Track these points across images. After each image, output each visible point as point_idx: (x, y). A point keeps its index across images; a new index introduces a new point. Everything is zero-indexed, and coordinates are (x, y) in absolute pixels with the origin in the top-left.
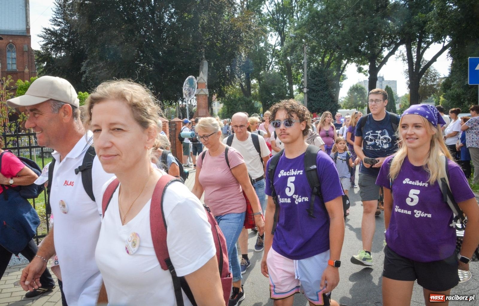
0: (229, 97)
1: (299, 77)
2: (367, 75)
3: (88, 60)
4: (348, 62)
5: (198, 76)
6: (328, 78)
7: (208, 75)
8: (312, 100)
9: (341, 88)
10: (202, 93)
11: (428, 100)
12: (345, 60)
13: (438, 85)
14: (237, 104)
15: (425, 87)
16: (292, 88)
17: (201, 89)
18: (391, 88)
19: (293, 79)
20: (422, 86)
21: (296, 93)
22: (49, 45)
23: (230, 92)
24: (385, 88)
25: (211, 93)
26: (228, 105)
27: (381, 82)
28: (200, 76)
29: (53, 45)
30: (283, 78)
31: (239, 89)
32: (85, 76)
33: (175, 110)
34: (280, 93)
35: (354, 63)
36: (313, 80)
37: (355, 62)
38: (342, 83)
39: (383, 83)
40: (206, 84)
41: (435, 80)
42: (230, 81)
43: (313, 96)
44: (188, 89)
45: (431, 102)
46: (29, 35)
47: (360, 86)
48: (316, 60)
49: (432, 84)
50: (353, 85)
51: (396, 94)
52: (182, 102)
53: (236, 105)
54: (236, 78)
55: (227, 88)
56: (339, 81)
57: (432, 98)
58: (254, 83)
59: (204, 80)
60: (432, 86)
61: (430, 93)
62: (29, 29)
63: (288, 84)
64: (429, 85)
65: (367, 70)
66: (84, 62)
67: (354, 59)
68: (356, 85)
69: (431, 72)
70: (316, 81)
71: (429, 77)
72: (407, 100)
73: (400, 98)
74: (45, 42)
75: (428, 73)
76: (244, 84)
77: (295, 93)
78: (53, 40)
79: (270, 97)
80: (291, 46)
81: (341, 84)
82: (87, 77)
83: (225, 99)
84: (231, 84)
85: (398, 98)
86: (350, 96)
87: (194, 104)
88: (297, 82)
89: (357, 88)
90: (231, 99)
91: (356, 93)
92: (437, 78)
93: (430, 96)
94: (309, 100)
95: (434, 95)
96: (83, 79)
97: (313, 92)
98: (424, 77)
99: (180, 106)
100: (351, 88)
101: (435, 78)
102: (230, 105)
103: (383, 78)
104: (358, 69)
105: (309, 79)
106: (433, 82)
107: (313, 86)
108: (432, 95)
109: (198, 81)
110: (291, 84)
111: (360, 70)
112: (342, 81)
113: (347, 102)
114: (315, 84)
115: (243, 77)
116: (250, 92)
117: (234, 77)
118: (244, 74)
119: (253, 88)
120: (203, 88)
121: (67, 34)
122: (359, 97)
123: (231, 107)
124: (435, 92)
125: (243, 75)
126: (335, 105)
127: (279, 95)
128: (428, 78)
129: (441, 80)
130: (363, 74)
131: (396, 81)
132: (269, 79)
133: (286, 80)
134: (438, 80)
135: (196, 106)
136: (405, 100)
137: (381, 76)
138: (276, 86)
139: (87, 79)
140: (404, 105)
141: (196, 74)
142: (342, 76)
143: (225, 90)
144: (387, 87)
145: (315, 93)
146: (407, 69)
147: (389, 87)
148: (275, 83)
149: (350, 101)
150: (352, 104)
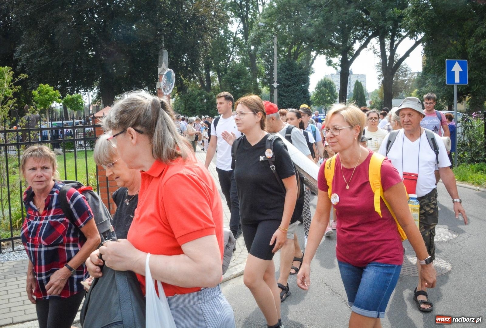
2: (336, 69)
3: (23, 45)
4: (317, 54)
9: (310, 82)
11: (399, 96)
12: (313, 51)
13: (409, 80)
18: (361, 82)
24: (355, 83)
26: (186, 100)
35: (323, 55)
36: (284, 74)
37: (324, 53)
38: (310, 77)
39: (352, 78)
41: (406, 75)
43: (284, 92)
45: (402, 98)
47: (328, 81)
48: (283, 51)
49: (403, 79)
50: (322, 79)
51: (366, 90)
56: (308, 75)
57: (403, 95)
60: (403, 81)
61: (401, 89)
64: (400, 80)
65: (336, 63)
67: (324, 50)
68: (325, 79)
69: (402, 67)
70: (287, 74)
71: (400, 71)
72: (377, 96)
73: (370, 93)
79: (235, 91)
80: (258, 35)
85: (368, 94)
86: (317, 91)
89: (326, 82)
91: (324, 88)
92: (409, 73)
93: (401, 92)
95: (405, 91)
101: (407, 73)
104: (327, 62)
106: (404, 77)
108: (403, 91)
110: (255, 78)
111: (329, 63)
112: (310, 75)
113: (315, 98)
114: (285, 79)
116: (211, 86)
122: (328, 93)
124: (406, 89)
127: (245, 89)
128: (399, 73)
129: (412, 75)
130: (332, 67)
131: (365, 75)
134: (409, 76)
136: (375, 96)
138: (242, 79)
140: (374, 101)
143: (186, 84)
144: (357, 82)
145: (286, 88)
146: (378, 63)
147: (359, 82)
148: (240, 76)
149: (317, 97)
150: (321, 100)
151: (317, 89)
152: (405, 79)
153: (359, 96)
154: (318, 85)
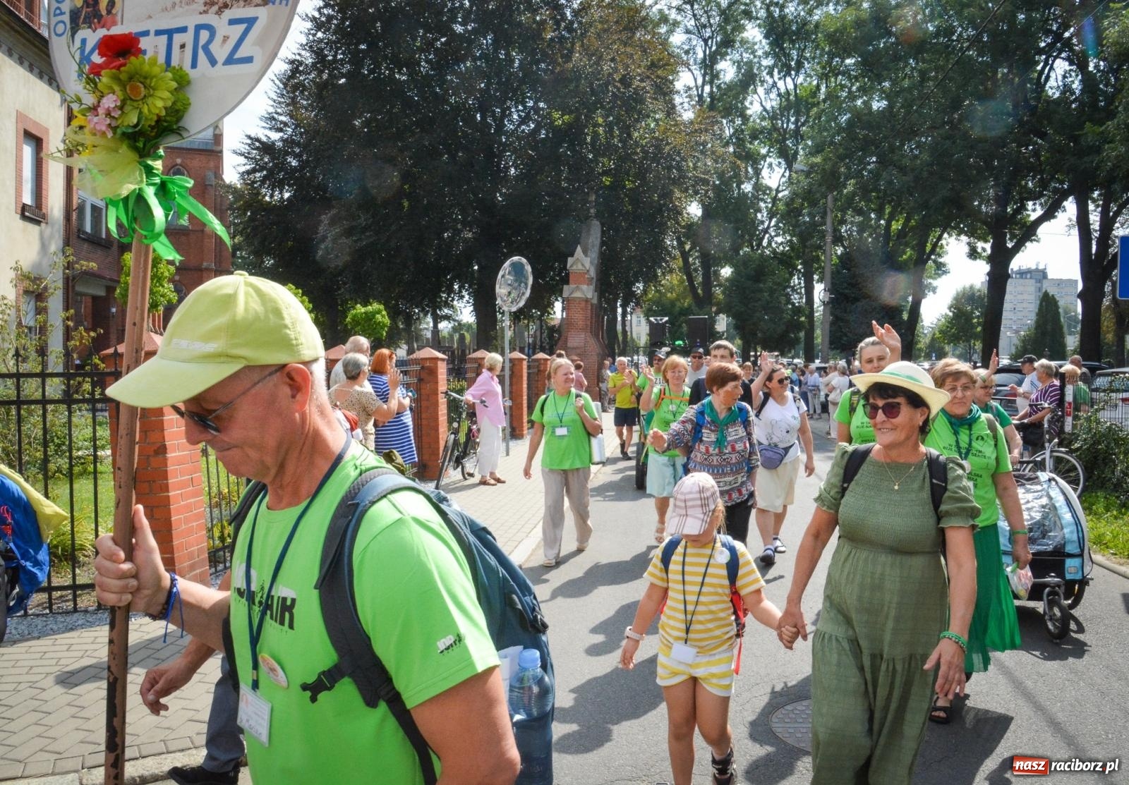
3: (334, 211)
10: (578, 294)
17: (575, 286)
22: (258, 175)
28: (576, 255)
29: (265, 172)
32: (323, 247)
37: (966, 232)
42: (651, 269)
46: (218, 149)
59: (583, 265)
62: (221, 135)
66: (326, 214)
74: (248, 167)
78: (266, 163)
81: (931, 283)
82: (326, 248)
86: (954, 314)
96: (320, 253)
97: (844, 302)
104: (970, 251)
109: (571, 266)
120: (580, 284)
121: (297, 150)
139: (329, 254)
144: (1046, 296)
147: (1052, 295)
153: (1049, 327)
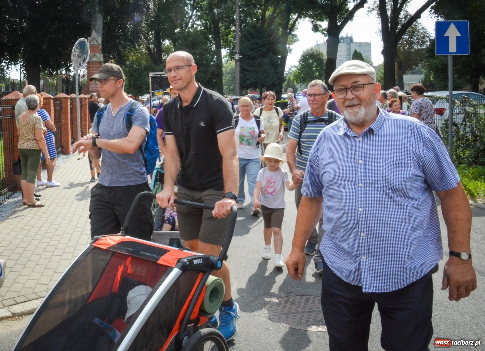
0: (130, 66)
1: (230, 38)
2: (327, 35)
4: (298, 17)
5: (89, 35)
6: (268, 41)
7: (103, 34)
8: (246, 70)
9: (289, 53)
10: (95, 59)
12: (294, 13)
14: (143, 75)
15: (409, 53)
16: (220, 53)
17: (93, 54)
18: (361, 52)
19: (223, 39)
20: (405, 51)
21: (226, 59)
23: (132, 56)
25: (106, 58)
26: (130, 76)
27: (349, 44)
28: (92, 35)
30: (208, 39)
31: (145, 54)
33: (55, 82)
34: (202, 60)
35: (307, 18)
36: (248, 43)
37: (310, 16)
38: (291, 47)
39: (352, 47)
40: (100, 47)
41: (423, 42)
42: (132, 42)
43: (248, 65)
44: (77, 55)
45: (421, 73)
47: (316, 51)
48: (255, 13)
49: (419, 47)
50: (308, 50)
52: (66, 72)
53: (140, 76)
54: (141, 39)
55: (129, 52)
56: (286, 43)
57: (420, 69)
58: (167, 45)
59: (97, 41)
61: (416, 60)
63: (214, 48)
64: (415, 49)
65: (325, 29)
67: (308, 12)
68: (312, 49)
69: (418, 32)
70: (253, 44)
71: (415, 38)
75: (413, 32)
76: (152, 46)
77: (224, 60)
81: (289, 47)
83: (125, 67)
84: (134, 47)
86: (302, 65)
87: (82, 74)
88: (227, 44)
89: (313, 53)
90: (133, 67)
91: (311, 61)
92: (428, 39)
93: (417, 65)
94: (243, 70)
95: (422, 64)
97: (248, 60)
98: (408, 39)
99: (64, 77)
100: (304, 53)
101: (425, 40)
102: (132, 75)
103: (350, 40)
105: (243, 42)
106: (421, 45)
107: (249, 52)
108: (420, 65)
109: (90, 42)
110: (219, 48)
111: (316, 28)
112: (291, 44)
113: (299, 73)
114: (250, 49)
115: (151, 36)
116: (161, 57)
117: (139, 37)
118: (153, 32)
119: (164, 51)
120: (96, 53)
122: (316, 67)
123: (135, 78)
124: (423, 60)
125: (152, 34)
126: (279, 78)
127: (201, 63)
128: (414, 40)
130: (321, 33)
131: (370, 44)
132: (187, 40)
133: (211, 42)
134: (428, 43)
135: (86, 76)
137: (349, 36)
138: (197, 50)
141: (87, 34)
142: (290, 36)
143: (125, 56)
144: (356, 52)
145: (251, 61)
147: (358, 51)
148: (196, 46)
149: (302, 71)
150: (306, 75)
151: (301, 62)
152: (423, 47)
154: (303, 56)
